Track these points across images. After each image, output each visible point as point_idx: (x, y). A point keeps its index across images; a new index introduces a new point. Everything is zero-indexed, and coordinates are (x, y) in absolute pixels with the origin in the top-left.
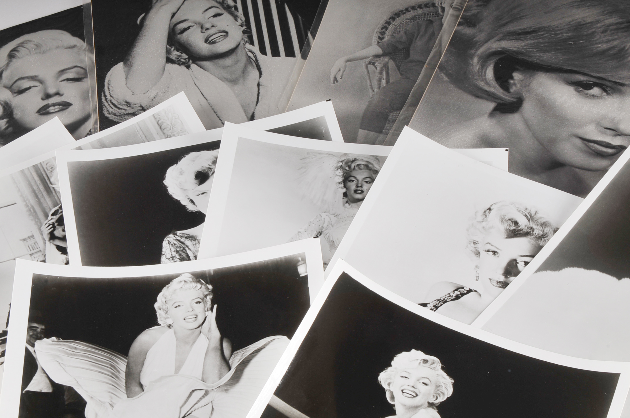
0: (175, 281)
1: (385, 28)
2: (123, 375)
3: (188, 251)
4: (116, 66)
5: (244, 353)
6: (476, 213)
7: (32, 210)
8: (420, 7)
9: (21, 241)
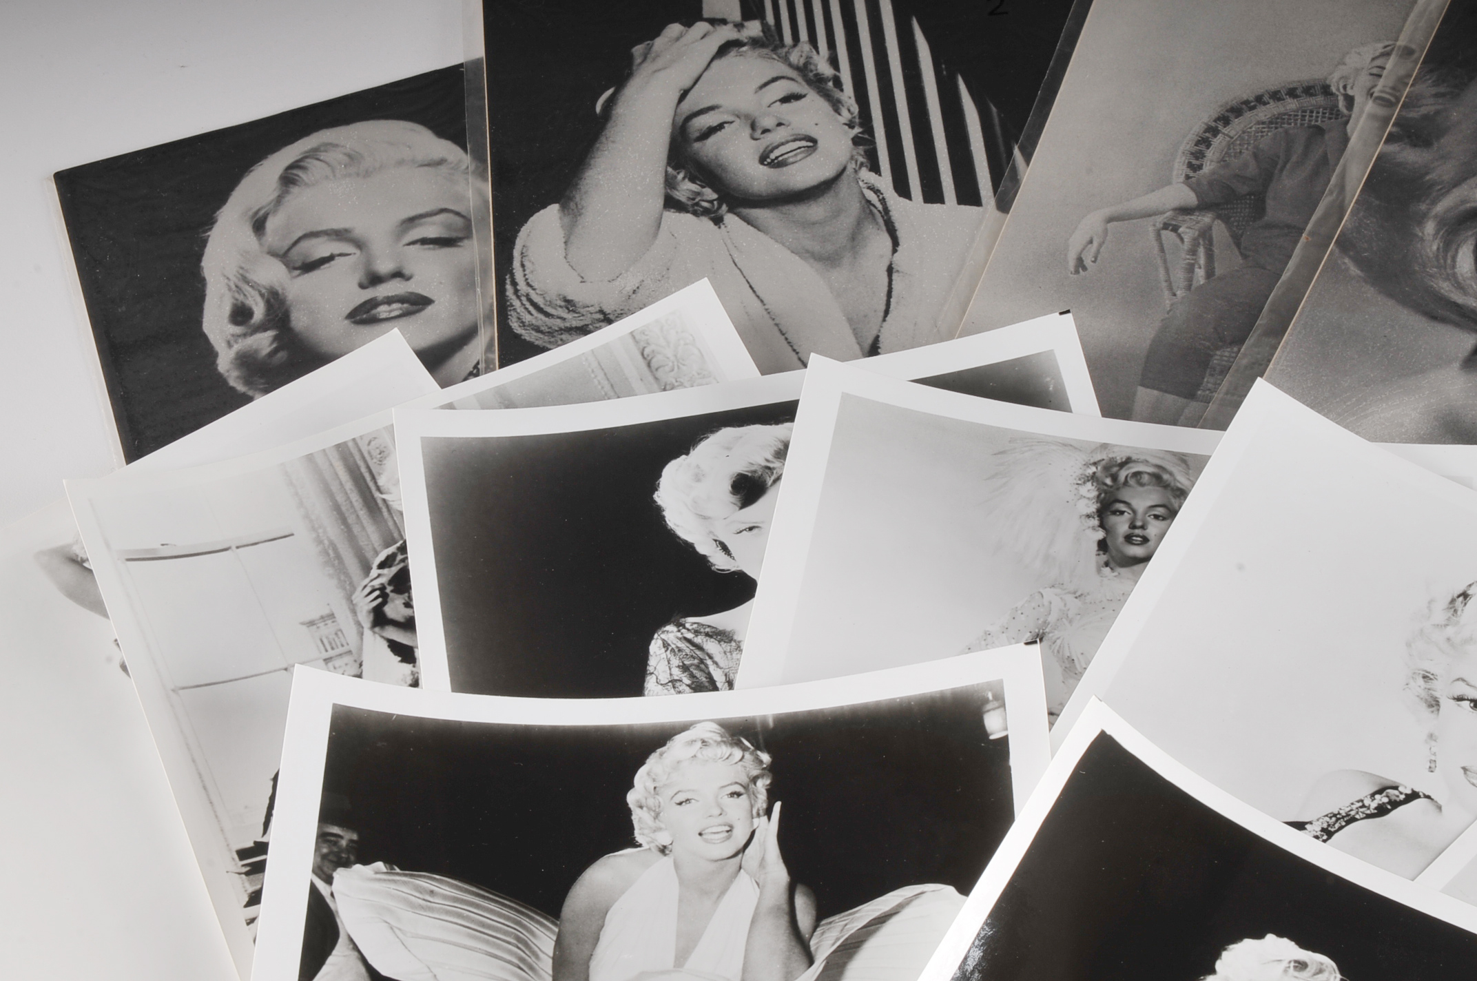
0: (679, 739)
1: (1204, 142)
2: (546, 965)
3: (712, 668)
4: (542, 212)
5: (846, 925)
6: (1430, 602)
7: (331, 552)
8: (1292, 93)
9: (304, 627)
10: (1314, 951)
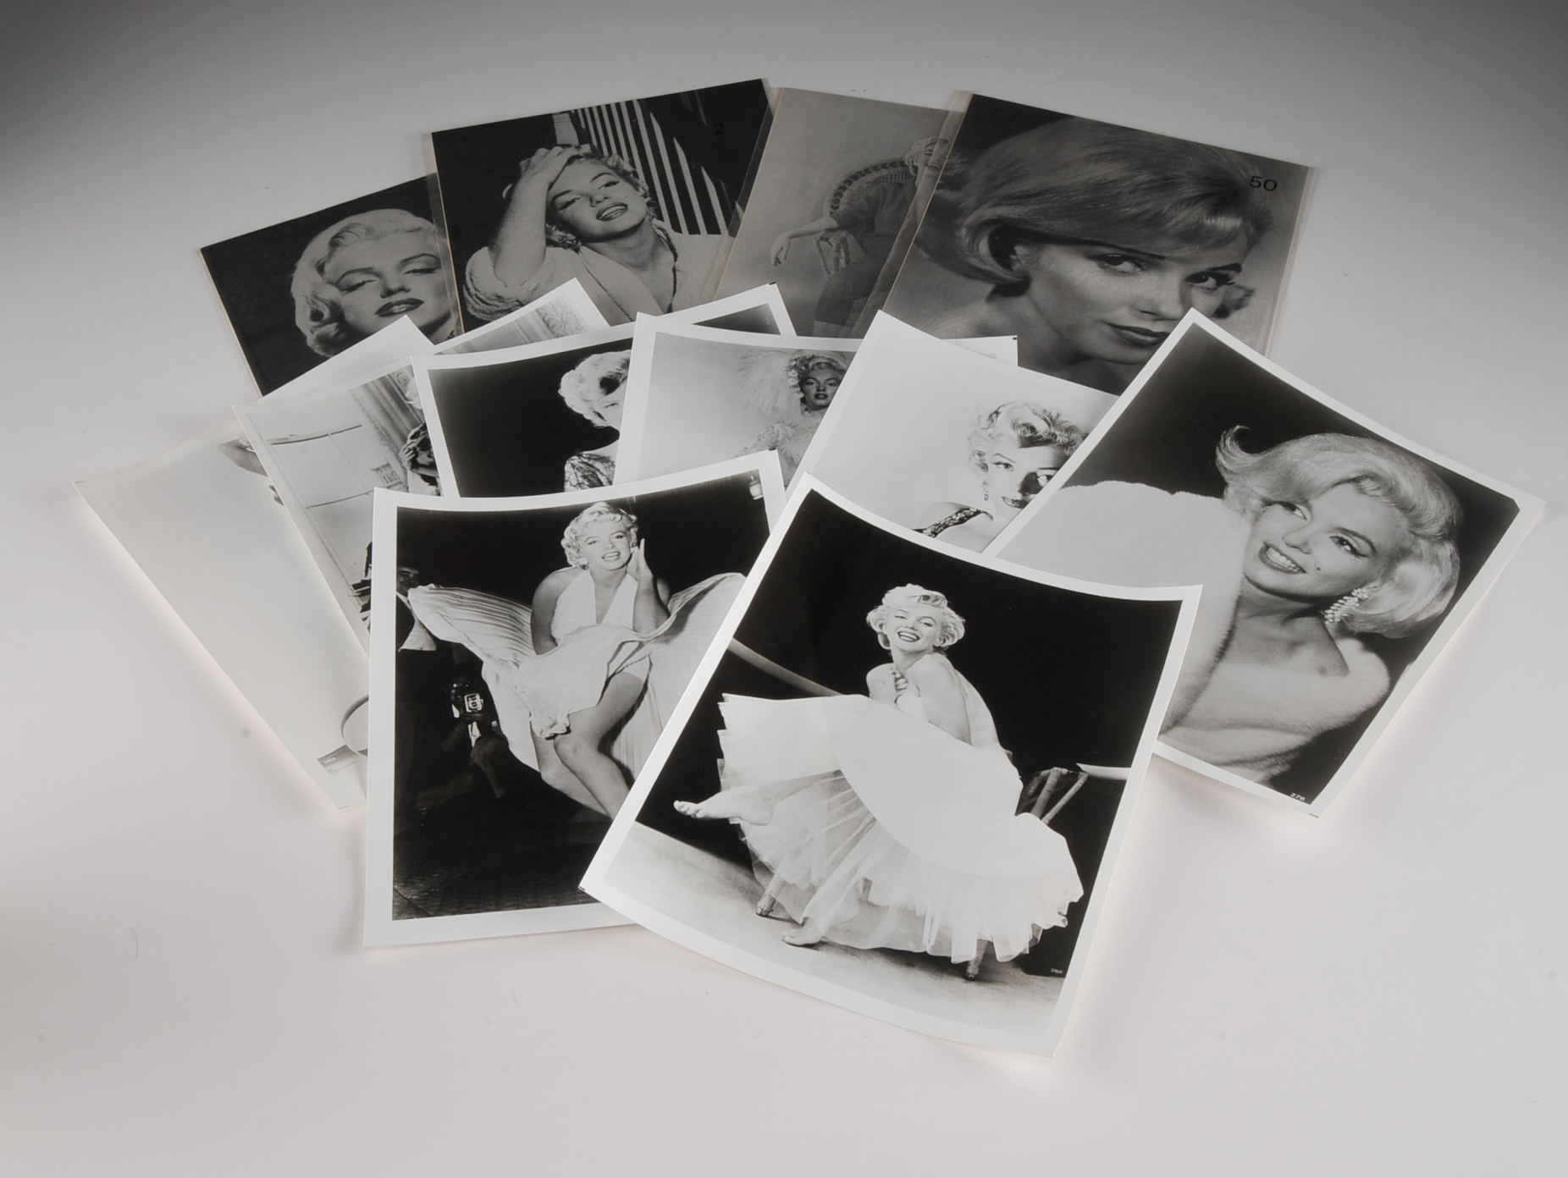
0: (586, 512)
1: (838, 194)
2: (528, 628)
3: (600, 476)
4: (479, 251)
5: (686, 596)
6: (979, 417)
7: (384, 433)
8: (884, 166)
9: (374, 472)
10: (933, 590)
